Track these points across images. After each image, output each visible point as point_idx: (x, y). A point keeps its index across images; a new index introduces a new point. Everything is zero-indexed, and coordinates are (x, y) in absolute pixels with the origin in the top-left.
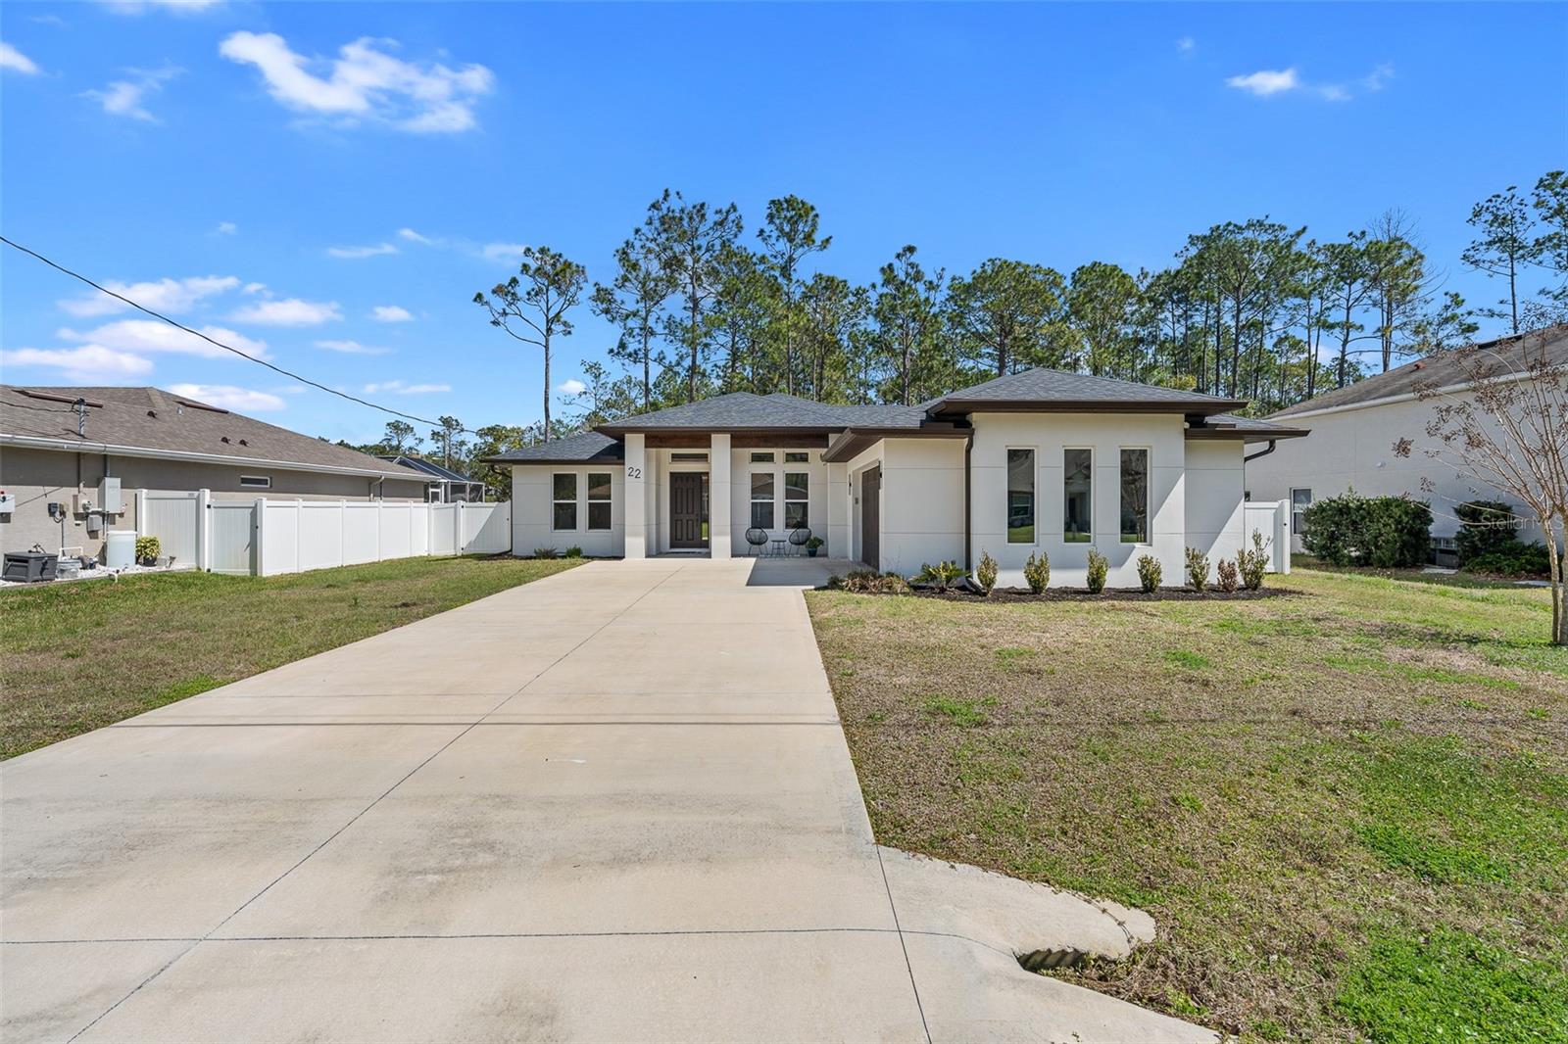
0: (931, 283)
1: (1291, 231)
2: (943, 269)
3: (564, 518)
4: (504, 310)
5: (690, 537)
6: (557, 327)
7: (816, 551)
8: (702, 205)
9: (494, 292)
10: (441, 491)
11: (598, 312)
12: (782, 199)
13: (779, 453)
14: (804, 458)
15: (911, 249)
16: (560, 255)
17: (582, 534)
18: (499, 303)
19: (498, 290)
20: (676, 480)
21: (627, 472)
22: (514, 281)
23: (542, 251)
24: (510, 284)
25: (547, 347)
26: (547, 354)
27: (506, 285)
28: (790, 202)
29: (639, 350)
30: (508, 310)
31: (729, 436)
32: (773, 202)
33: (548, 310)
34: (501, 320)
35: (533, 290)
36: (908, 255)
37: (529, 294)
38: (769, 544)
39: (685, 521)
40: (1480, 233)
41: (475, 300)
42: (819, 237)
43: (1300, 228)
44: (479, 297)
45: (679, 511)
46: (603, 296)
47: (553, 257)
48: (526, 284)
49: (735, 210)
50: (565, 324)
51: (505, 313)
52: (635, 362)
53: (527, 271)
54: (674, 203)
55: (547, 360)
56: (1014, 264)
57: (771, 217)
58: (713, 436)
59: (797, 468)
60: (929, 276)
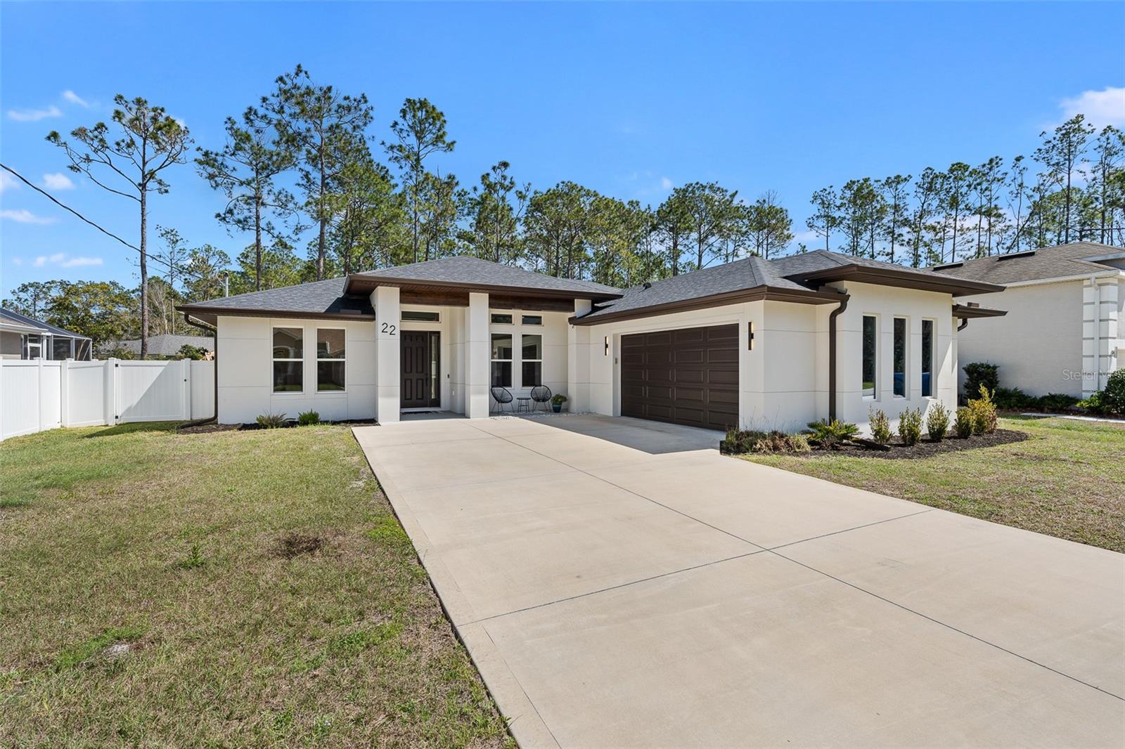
0: (520, 193)
1: (729, 194)
2: (529, 184)
3: (287, 378)
4: (87, 156)
5: (420, 397)
6: (151, 185)
7: (560, 408)
8: (329, 89)
9: (74, 134)
10: (43, 346)
11: (205, 174)
12: (417, 100)
13: (517, 314)
14: (537, 321)
15: (505, 165)
16: (162, 110)
17: (310, 396)
18: (81, 147)
19: (79, 133)
20: (405, 339)
21: (380, 328)
22: (101, 126)
23: (139, 102)
24: (96, 129)
25: (143, 202)
26: (143, 210)
27: (93, 128)
28: (423, 104)
29: (250, 218)
30: (93, 156)
31: (488, 295)
32: (408, 101)
33: (144, 163)
34: (83, 165)
35: (123, 141)
36: (503, 169)
37: (118, 144)
38: (515, 401)
39: (414, 381)
40: (815, 209)
41: (49, 138)
42: (448, 139)
43: (734, 192)
44: (54, 136)
45: (408, 370)
46: (208, 159)
47: (154, 110)
48: (117, 132)
49: (366, 102)
50: (160, 182)
51: (88, 159)
52: (244, 229)
53: (120, 119)
54: (301, 81)
55: (143, 216)
56: (579, 188)
57: (404, 112)
58: (470, 293)
59: (532, 330)
60: (519, 187)
